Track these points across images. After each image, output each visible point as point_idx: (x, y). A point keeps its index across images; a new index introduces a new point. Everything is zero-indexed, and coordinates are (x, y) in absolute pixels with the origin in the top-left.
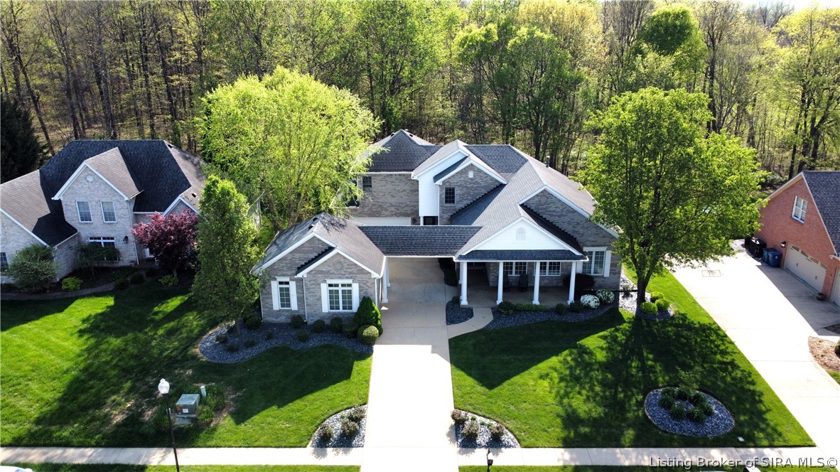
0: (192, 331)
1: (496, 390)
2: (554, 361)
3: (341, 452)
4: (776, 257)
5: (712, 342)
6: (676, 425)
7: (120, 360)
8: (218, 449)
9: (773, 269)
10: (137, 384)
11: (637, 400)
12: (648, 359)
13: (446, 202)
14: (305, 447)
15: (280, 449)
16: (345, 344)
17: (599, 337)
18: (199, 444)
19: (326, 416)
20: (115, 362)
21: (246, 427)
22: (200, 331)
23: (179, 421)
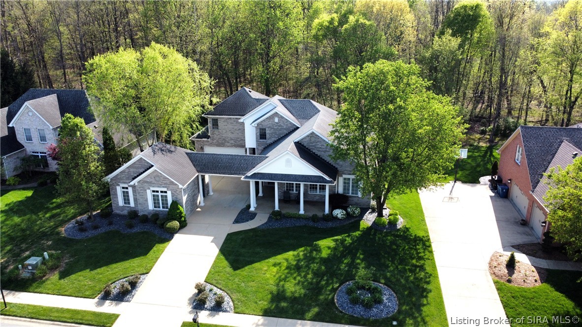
0: (67, 216)
1: (238, 272)
2: (290, 254)
3: (114, 304)
4: (504, 190)
5: (416, 250)
6: (351, 308)
7: (12, 232)
8: (41, 294)
9: (501, 199)
10: (14, 248)
11: (333, 287)
12: (359, 258)
13: (261, 138)
14: (94, 298)
15: (78, 298)
16: (157, 231)
17: (332, 240)
18: (31, 290)
19: (117, 279)
20: (9, 232)
21: (64, 282)
22: (72, 216)
23: (25, 274)
